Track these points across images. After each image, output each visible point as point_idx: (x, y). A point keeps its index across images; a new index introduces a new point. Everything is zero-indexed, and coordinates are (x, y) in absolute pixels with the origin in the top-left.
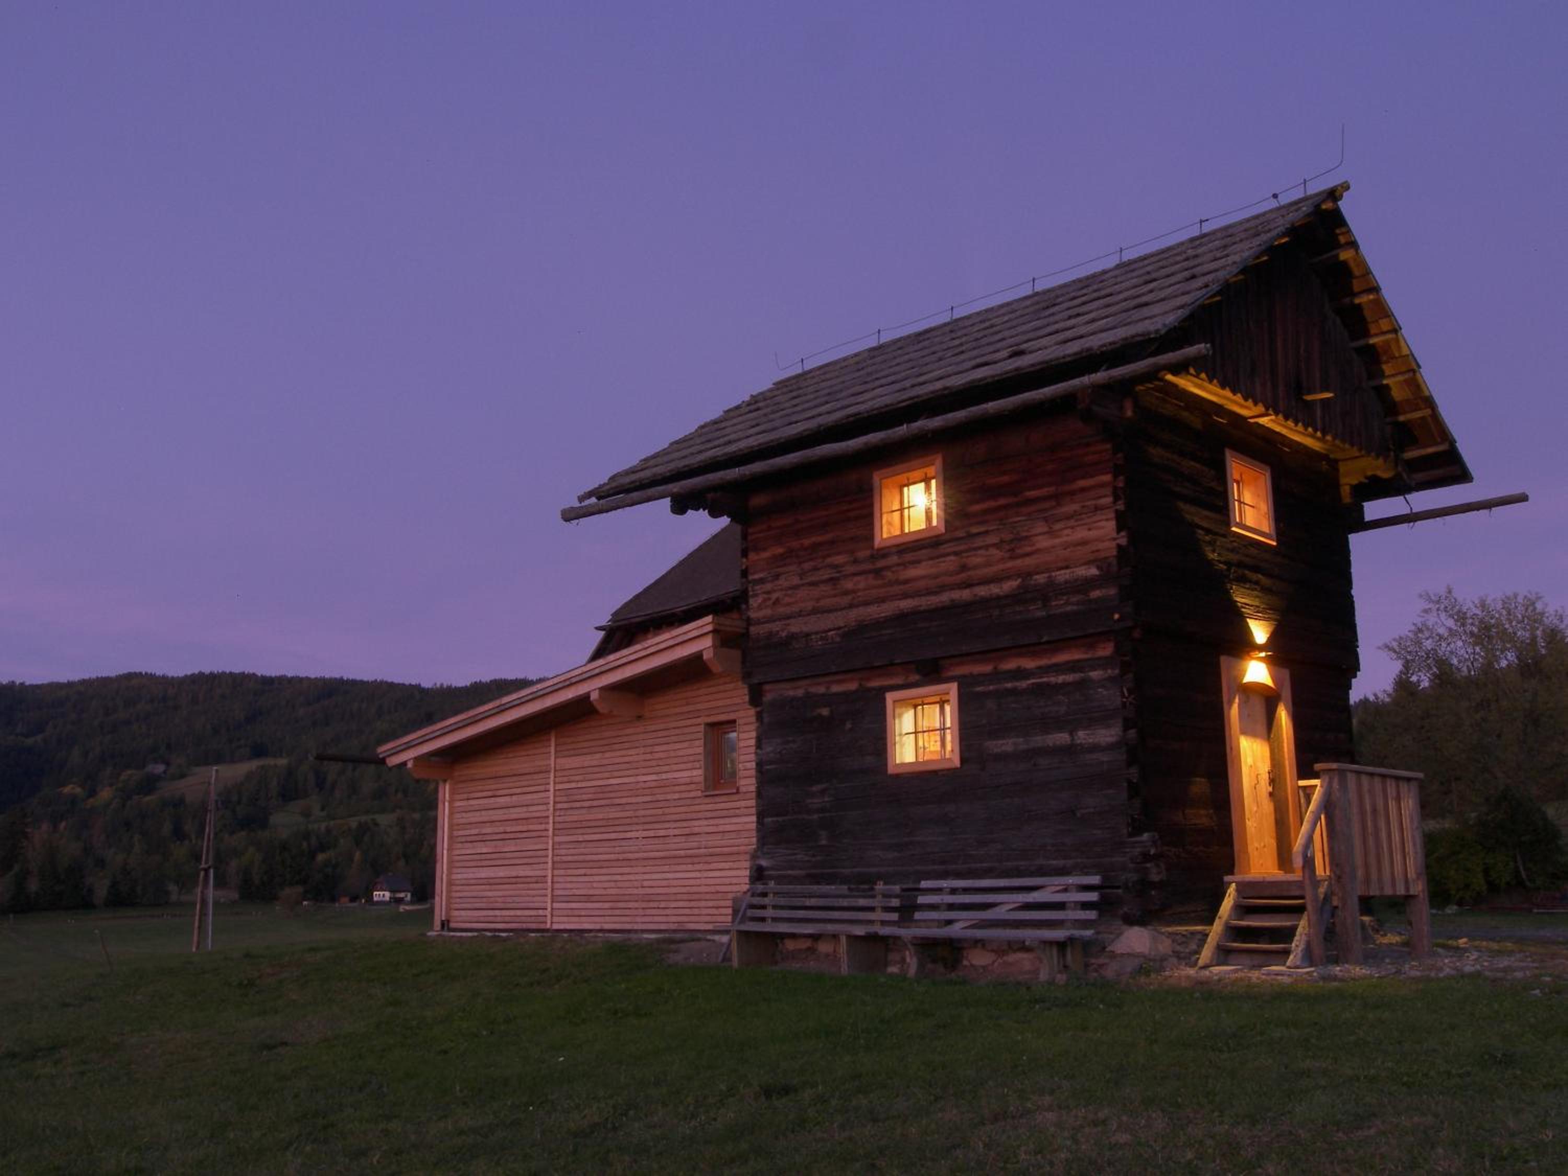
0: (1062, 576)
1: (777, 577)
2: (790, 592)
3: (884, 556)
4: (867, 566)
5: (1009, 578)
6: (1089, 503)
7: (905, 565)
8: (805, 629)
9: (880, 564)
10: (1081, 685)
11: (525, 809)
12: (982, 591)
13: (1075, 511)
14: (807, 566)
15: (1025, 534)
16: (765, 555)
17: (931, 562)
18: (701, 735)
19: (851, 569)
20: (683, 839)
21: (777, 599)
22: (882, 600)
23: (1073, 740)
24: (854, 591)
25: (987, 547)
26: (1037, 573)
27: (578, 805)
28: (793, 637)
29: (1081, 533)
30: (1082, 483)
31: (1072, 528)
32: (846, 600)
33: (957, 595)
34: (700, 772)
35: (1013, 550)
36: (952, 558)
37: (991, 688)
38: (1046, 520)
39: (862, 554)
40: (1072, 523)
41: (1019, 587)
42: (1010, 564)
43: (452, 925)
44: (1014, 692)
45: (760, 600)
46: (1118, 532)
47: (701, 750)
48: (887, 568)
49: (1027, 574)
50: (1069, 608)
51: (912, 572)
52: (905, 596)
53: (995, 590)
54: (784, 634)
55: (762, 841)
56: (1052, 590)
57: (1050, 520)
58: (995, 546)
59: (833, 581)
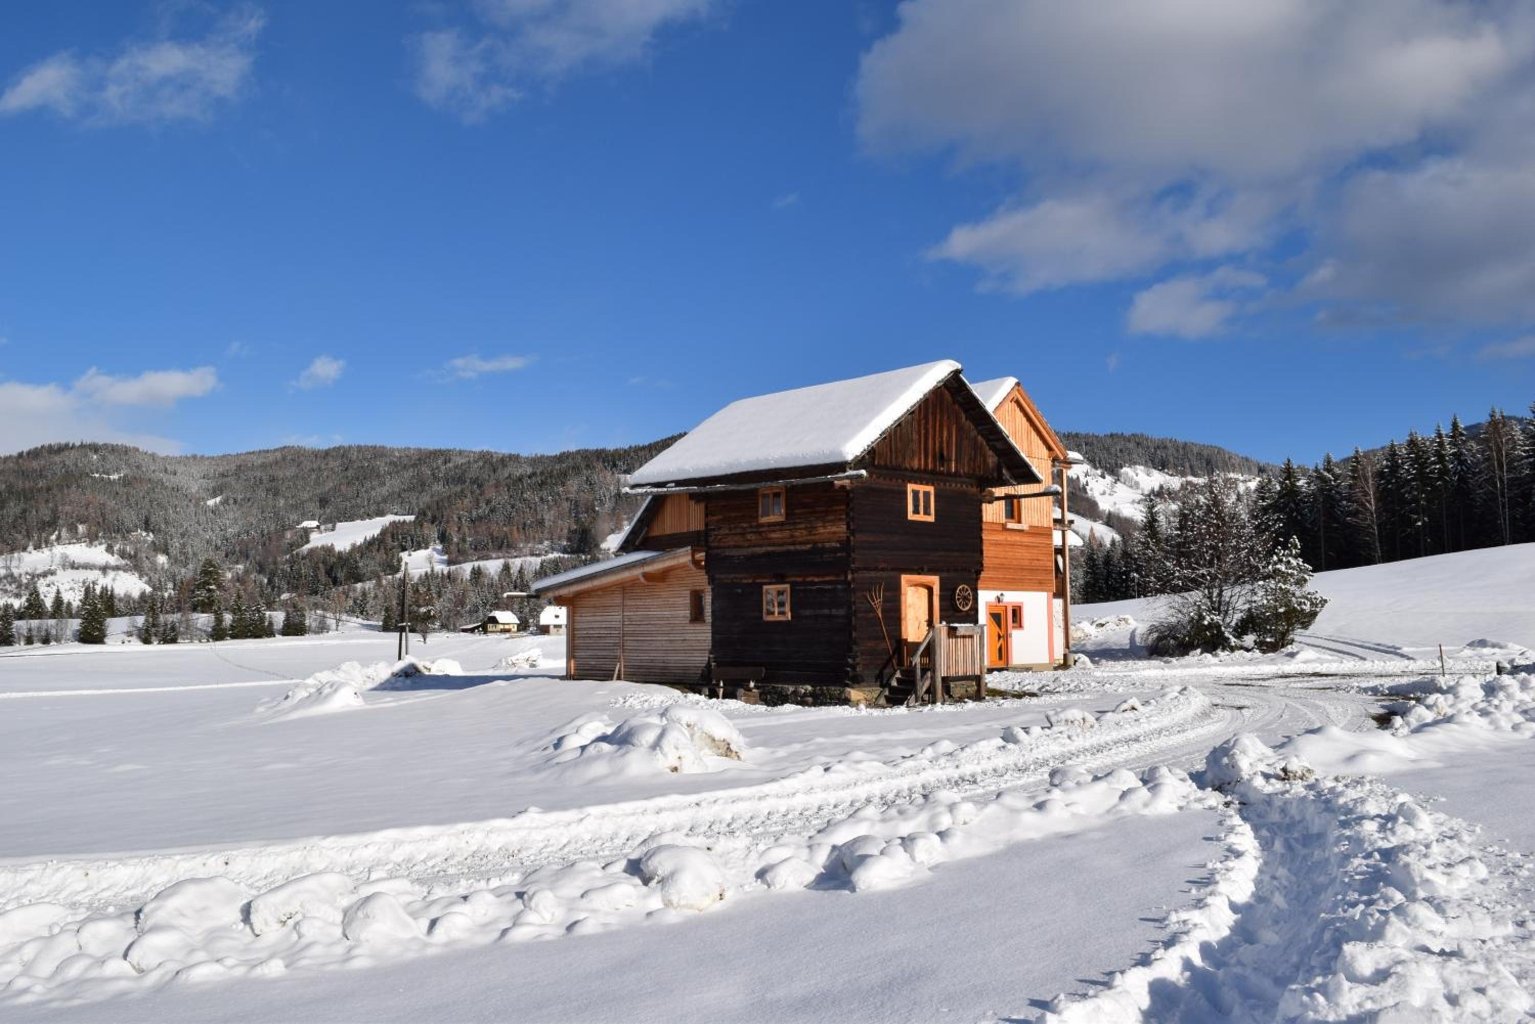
0: (827, 545)
1: (720, 528)
3: (763, 526)
4: (754, 530)
5: (809, 543)
6: (837, 516)
7: (770, 532)
8: (732, 554)
9: (761, 530)
10: (835, 590)
11: (609, 623)
12: (798, 547)
13: (833, 519)
14: (732, 526)
15: (815, 526)
16: (715, 518)
17: (779, 532)
18: (687, 595)
19: (749, 530)
20: (681, 642)
22: (761, 546)
23: (830, 613)
24: (751, 540)
25: (801, 529)
26: (818, 543)
27: (634, 623)
28: (727, 557)
29: (834, 529)
30: (836, 508)
31: (831, 526)
32: (747, 544)
33: (792, 548)
34: (688, 612)
35: (810, 531)
36: (787, 531)
37: (802, 587)
38: (822, 521)
39: (754, 524)
40: (831, 524)
41: (812, 547)
42: (809, 538)
44: (811, 590)
46: (847, 530)
47: (689, 602)
48: (763, 531)
49: (815, 543)
50: (829, 559)
51: (774, 535)
52: (770, 545)
53: (804, 548)
54: (722, 555)
55: (713, 646)
56: (824, 550)
57: (824, 521)
58: (805, 529)
59: (743, 534)
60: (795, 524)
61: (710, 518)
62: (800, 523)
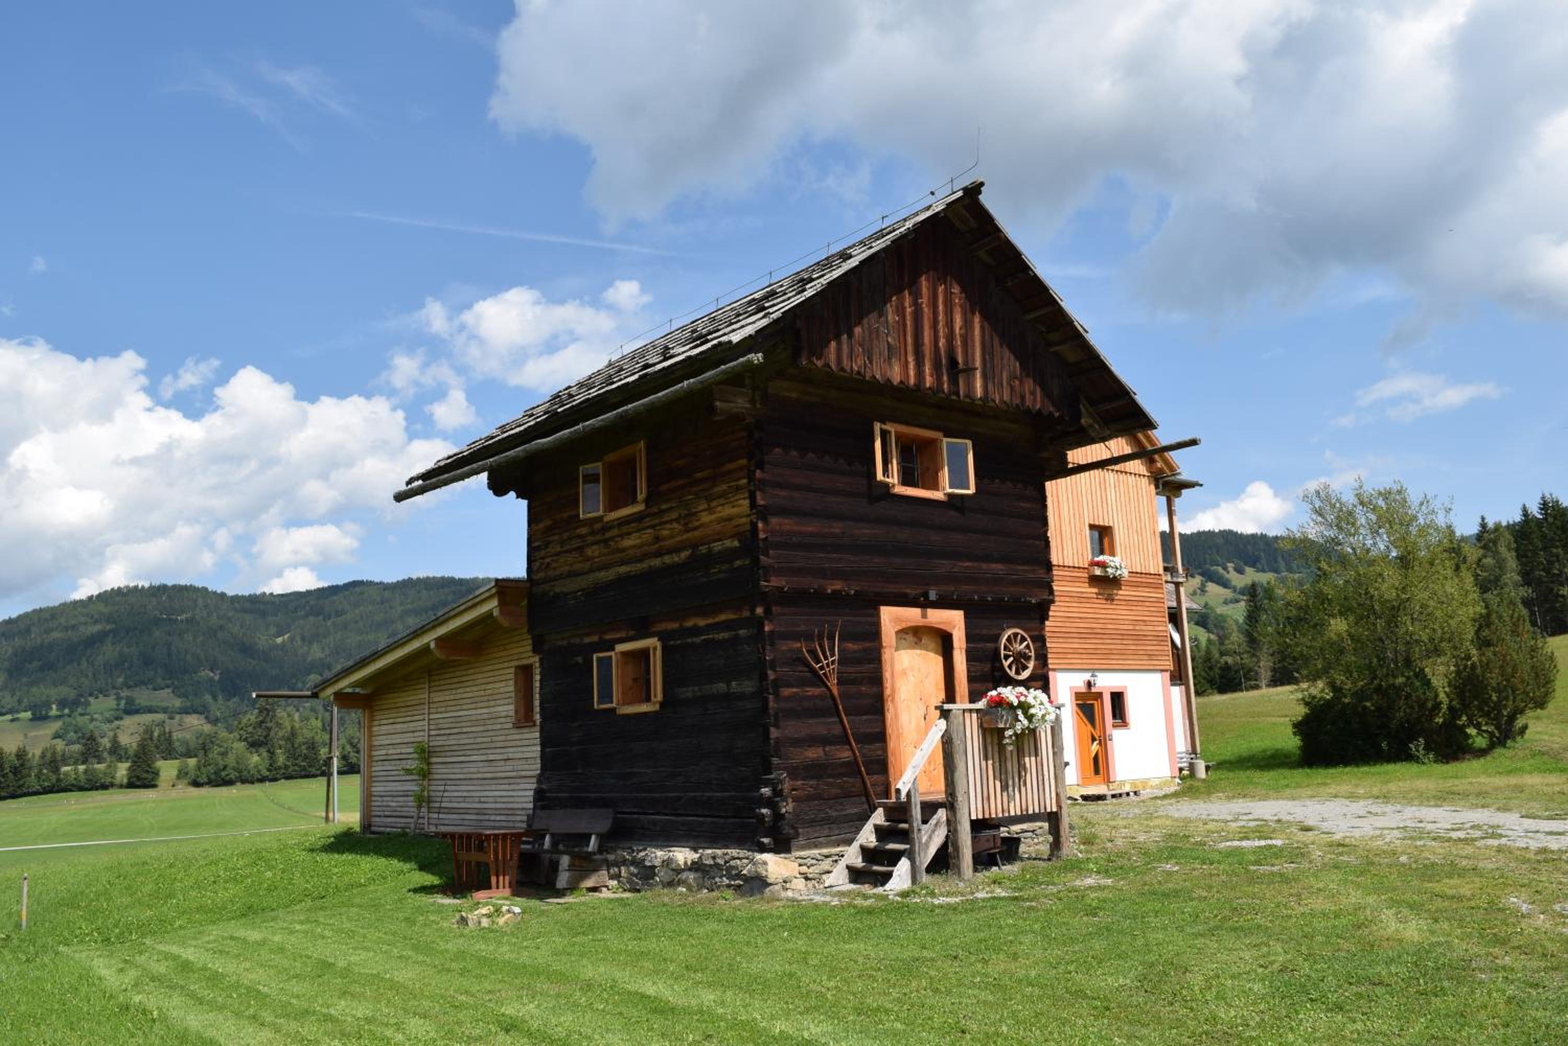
0: (717, 546)
1: (547, 545)
2: (555, 558)
3: (611, 528)
4: (598, 537)
5: (683, 549)
6: (732, 484)
7: (621, 536)
8: (565, 590)
9: (608, 535)
10: (735, 640)
11: (411, 734)
12: (667, 559)
13: (725, 490)
14: (565, 536)
15: (694, 510)
16: (541, 525)
17: (637, 534)
18: (512, 676)
19: (590, 539)
20: (502, 763)
21: (548, 564)
22: (609, 567)
23: (729, 689)
24: (593, 558)
25: (671, 521)
26: (702, 545)
27: (443, 732)
28: (557, 596)
29: (728, 511)
30: (727, 467)
31: (723, 505)
32: (588, 565)
33: (656, 562)
34: (512, 707)
35: (686, 524)
36: (650, 531)
37: (679, 642)
38: (706, 498)
40: (722, 501)
41: (691, 555)
42: (685, 537)
43: (374, 829)
45: (538, 564)
46: (751, 510)
47: (512, 688)
48: (612, 539)
49: (694, 546)
50: (721, 576)
51: (628, 542)
52: (623, 563)
53: (676, 558)
54: (551, 594)
55: (543, 768)
56: (711, 559)
57: (709, 499)
58: (676, 520)
59: (580, 549)
60: (662, 512)
61: (535, 528)
62: (670, 509)
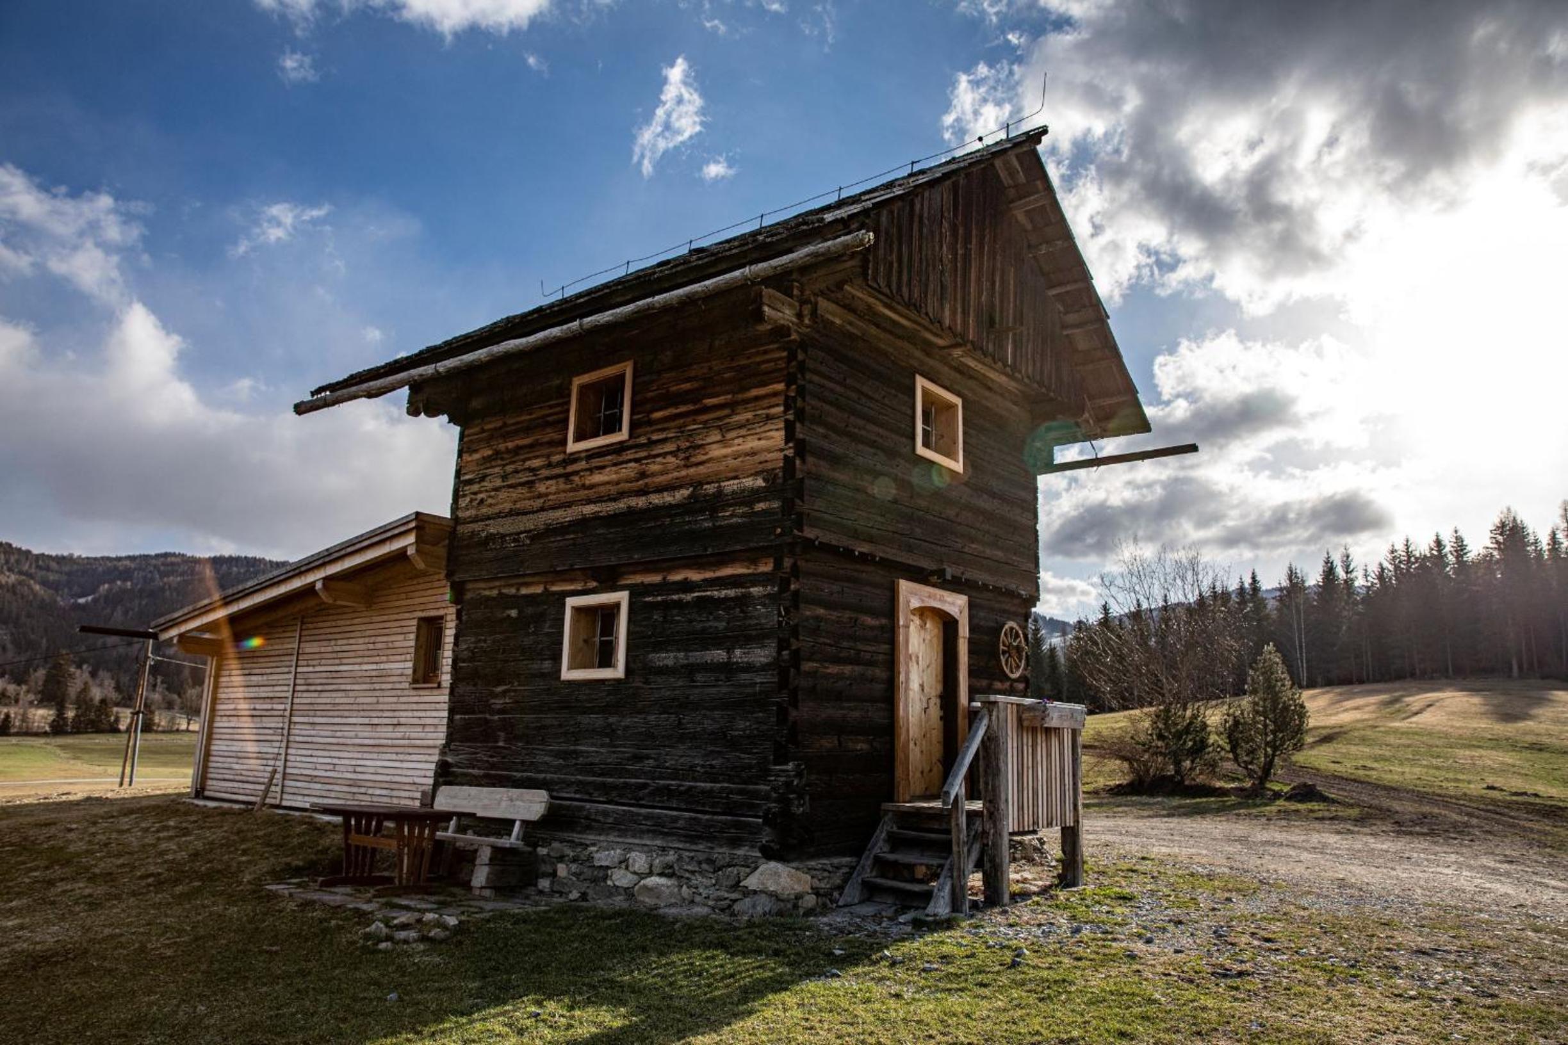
0: (731, 486)
1: (482, 479)
2: (493, 493)
3: (575, 461)
4: (559, 471)
5: (681, 487)
6: (759, 412)
7: (591, 470)
8: (502, 531)
9: (570, 469)
10: (743, 601)
11: (270, 689)
12: (656, 499)
13: (748, 420)
14: (509, 468)
15: (700, 442)
16: (476, 456)
17: (614, 469)
18: (414, 629)
19: (546, 473)
20: (390, 728)
21: (482, 501)
22: (568, 505)
23: (729, 658)
24: (547, 495)
25: (664, 455)
26: (708, 483)
27: (312, 688)
28: (491, 537)
29: (752, 444)
30: (755, 392)
31: (743, 436)
34: (410, 664)
35: (687, 458)
36: (632, 464)
37: (659, 598)
38: (719, 428)
39: (557, 458)
40: (743, 432)
41: (690, 497)
42: (684, 473)
43: (207, 793)
44: (679, 604)
45: (468, 499)
46: (786, 443)
47: (412, 644)
48: (576, 473)
49: (698, 484)
50: (734, 520)
51: (598, 478)
52: (589, 501)
53: (668, 498)
54: (484, 534)
55: (450, 737)
56: (719, 501)
57: (724, 429)
58: (673, 453)
59: (530, 484)
60: (652, 443)
61: (466, 457)
62: (664, 441)
